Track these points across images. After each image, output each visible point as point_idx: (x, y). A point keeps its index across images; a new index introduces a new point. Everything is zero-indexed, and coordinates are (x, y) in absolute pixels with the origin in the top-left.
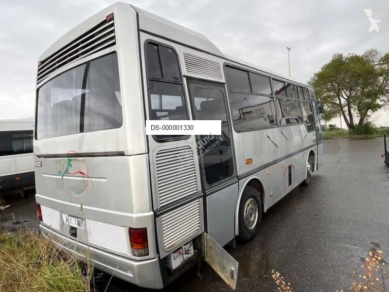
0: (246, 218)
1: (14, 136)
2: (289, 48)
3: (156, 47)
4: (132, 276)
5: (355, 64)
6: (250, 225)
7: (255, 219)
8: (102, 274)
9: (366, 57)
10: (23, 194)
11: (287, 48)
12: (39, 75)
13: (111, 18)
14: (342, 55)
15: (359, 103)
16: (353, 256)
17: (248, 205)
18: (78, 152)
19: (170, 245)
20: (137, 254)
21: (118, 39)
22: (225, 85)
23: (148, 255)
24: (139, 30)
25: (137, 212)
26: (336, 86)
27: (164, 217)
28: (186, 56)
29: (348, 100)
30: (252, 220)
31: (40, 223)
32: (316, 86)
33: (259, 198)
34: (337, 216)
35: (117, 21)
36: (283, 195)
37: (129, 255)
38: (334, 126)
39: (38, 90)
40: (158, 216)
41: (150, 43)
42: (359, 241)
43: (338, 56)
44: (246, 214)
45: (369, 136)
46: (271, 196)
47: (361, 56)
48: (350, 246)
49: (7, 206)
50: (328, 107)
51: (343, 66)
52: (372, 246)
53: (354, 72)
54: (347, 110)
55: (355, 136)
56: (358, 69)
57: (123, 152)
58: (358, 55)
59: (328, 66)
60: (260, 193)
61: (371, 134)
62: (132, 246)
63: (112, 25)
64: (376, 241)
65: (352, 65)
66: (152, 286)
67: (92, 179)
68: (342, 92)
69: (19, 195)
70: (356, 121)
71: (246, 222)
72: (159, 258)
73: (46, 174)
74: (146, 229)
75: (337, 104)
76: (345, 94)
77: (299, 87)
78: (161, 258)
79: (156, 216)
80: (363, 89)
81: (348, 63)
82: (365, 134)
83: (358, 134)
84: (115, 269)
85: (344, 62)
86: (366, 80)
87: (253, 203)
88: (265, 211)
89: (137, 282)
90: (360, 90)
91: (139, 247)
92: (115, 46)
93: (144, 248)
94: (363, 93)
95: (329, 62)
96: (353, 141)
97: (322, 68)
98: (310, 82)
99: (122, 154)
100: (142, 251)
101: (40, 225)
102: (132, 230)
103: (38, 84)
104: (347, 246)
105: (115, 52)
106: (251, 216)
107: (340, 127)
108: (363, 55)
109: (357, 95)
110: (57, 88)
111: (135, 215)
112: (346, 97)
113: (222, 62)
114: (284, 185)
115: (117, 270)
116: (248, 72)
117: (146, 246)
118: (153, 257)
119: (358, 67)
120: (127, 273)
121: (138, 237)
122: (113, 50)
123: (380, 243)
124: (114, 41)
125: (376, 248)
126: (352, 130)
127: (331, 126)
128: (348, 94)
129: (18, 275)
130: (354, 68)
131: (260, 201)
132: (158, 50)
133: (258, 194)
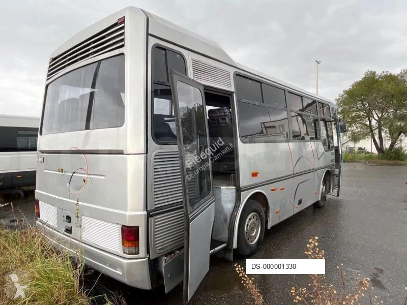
0: (247, 233)
1: (19, 132)
2: (318, 61)
3: (164, 52)
4: (121, 274)
5: (388, 83)
6: (250, 240)
7: (257, 234)
8: (93, 271)
9: (401, 76)
10: (22, 195)
11: (316, 61)
12: (49, 71)
13: (122, 21)
14: (375, 73)
15: (391, 126)
16: (352, 279)
17: (250, 219)
18: (80, 149)
19: (161, 247)
20: (127, 252)
21: (127, 42)
22: (234, 94)
23: (138, 254)
24: (148, 34)
25: (131, 211)
26: (367, 105)
27: (158, 218)
28: (195, 63)
29: (379, 121)
30: (253, 235)
31: (37, 220)
32: (344, 104)
33: (263, 214)
34: (345, 240)
35: (127, 24)
36: (291, 214)
37: (120, 252)
38: (364, 149)
39: (47, 86)
40: (151, 216)
41: (158, 47)
42: (363, 265)
43: (371, 74)
44: (247, 228)
45: (400, 162)
46: (277, 213)
47: (396, 75)
48: (351, 270)
49: (6, 204)
50: (357, 128)
51: (376, 84)
52: (375, 271)
53: (387, 92)
54: (378, 133)
55: (385, 161)
56: (392, 89)
57: (123, 151)
58: (393, 74)
59: (359, 84)
60: (265, 209)
61: (402, 160)
62: (123, 244)
63: (123, 28)
64: (380, 267)
65: (385, 85)
66: (139, 286)
67: (91, 176)
68: (374, 112)
69: (19, 195)
70: (387, 145)
71: (246, 236)
72: (149, 258)
73: (47, 170)
74: (138, 228)
75: (366, 125)
76: (376, 115)
77: (319, 102)
78: (151, 259)
79: (149, 216)
80: (396, 110)
81: (382, 82)
82: (395, 159)
83: (387, 159)
84: (105, 266)
85: (377, 81)
86: (399, 101)
87: (255, 218)
88: (269, 227)
89: (125, 280)
90: (392, 112)
91: (130, 245)
92: (123, 48)
93: (135, 246)
94: (395, 116)
95: (361, 79)
96: (381, 167)
97: (352, 86)
98: (339, 99)
99: (121, 153)
100: (132, 250)
101: (37, 222)
102: (125, 228)
103: (48, 80)
104: (349, 269)
105: (123, 54)
106: (253, 231)
107: (370, 151)
108: (399, 75)
109: (389, 116)
110: (66, 86)
111: (128, 213)
112: (377, 118)
113: (232, 71)
114: (293, 203)
115: (107, 268)
116: (261, 83)
117: (137, 245)
118: (143, 256)
119: (390, 87)
120: (117, 271)
121: (130, 235)
122: (121, 52)
123: (384, 269)
124: (123, 43)
125: (379, 274)
126: (381, 154)
127: (360, 148)
128: (380, 115)
129: (12, 267)
130: (387, 87)
131: (264, 217)
132: (166, 55)
133: (262, 210)
